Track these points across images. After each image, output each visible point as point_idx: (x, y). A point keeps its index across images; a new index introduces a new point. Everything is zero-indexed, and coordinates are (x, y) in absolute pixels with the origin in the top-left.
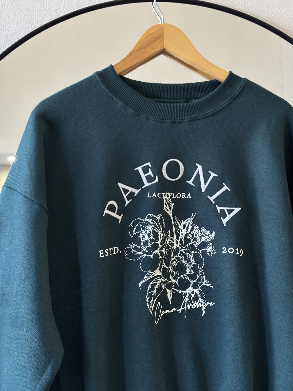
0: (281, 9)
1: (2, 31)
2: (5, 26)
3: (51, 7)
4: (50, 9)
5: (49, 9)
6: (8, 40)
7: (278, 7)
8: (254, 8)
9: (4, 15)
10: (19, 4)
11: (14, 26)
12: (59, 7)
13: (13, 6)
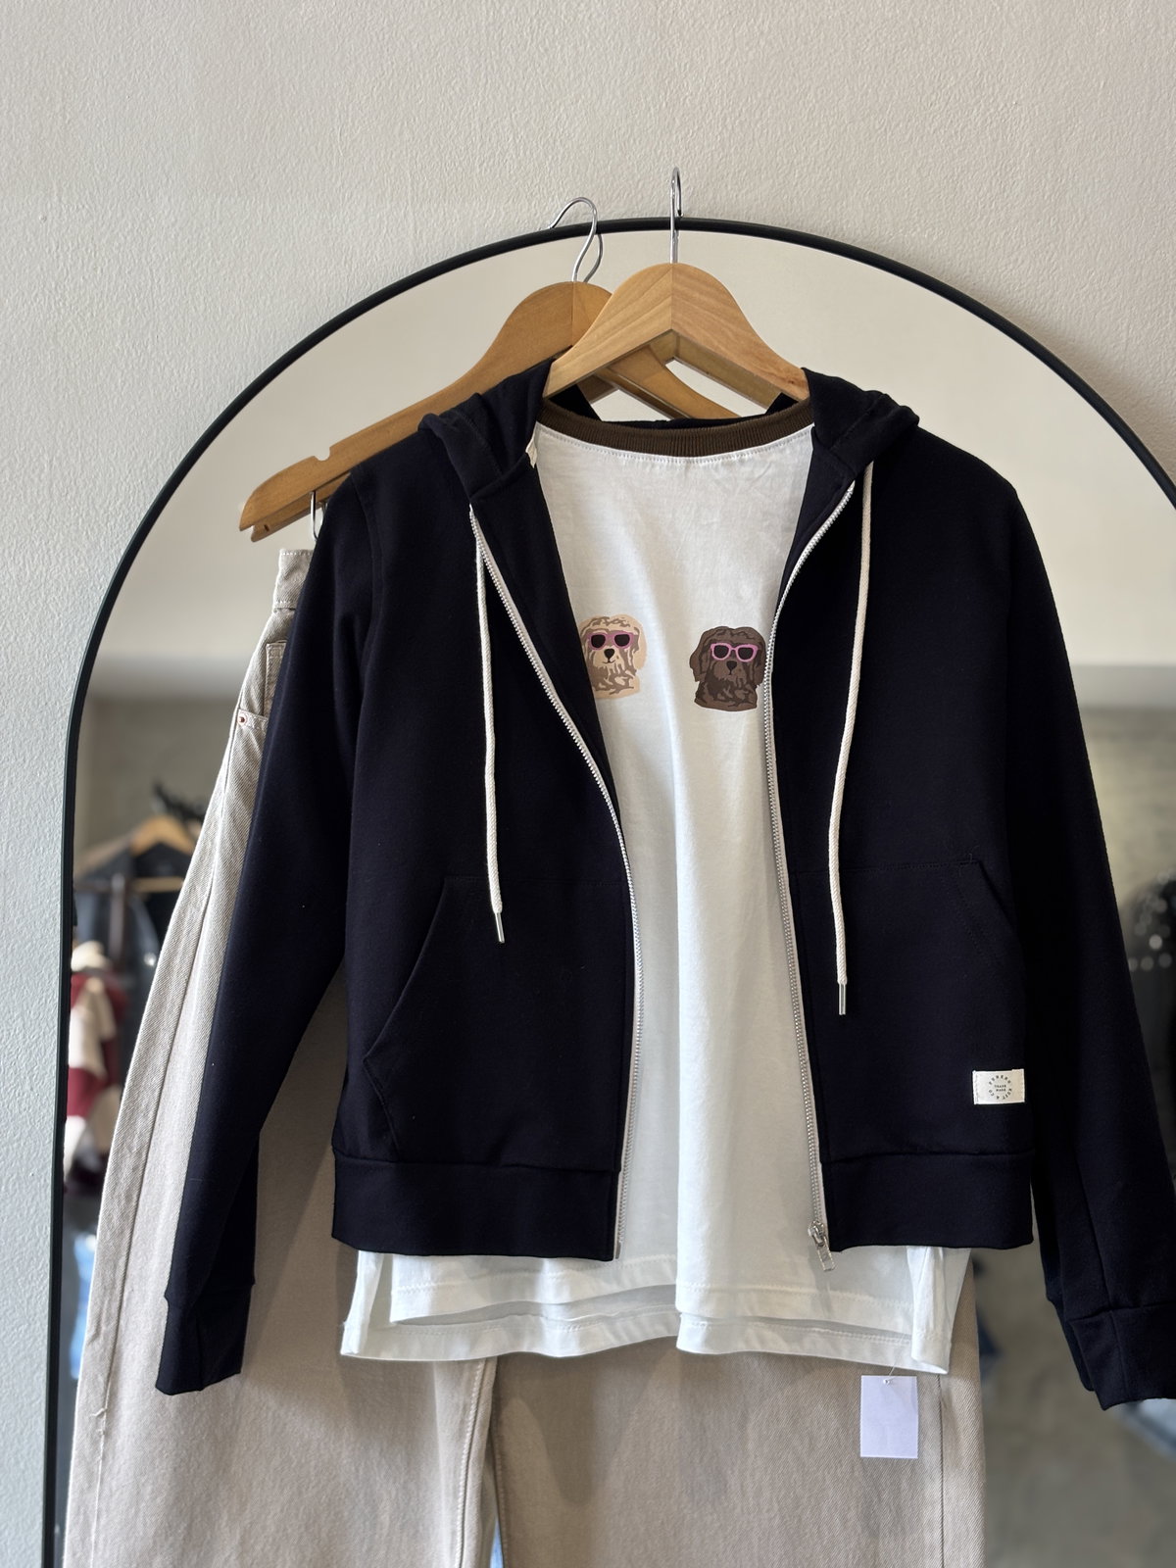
0: (930, 229)
1: (238, 318)
2: (244, 305)
3: (352, 254)
4: (351, 259)
5: (348, 258)
6: (253, 338)
7: (920, 226)
8: (859, 231)
9: (242, 277)
10: (276, 251)
11: (265, 304)
12: (372, 254)
13: (261, 256)
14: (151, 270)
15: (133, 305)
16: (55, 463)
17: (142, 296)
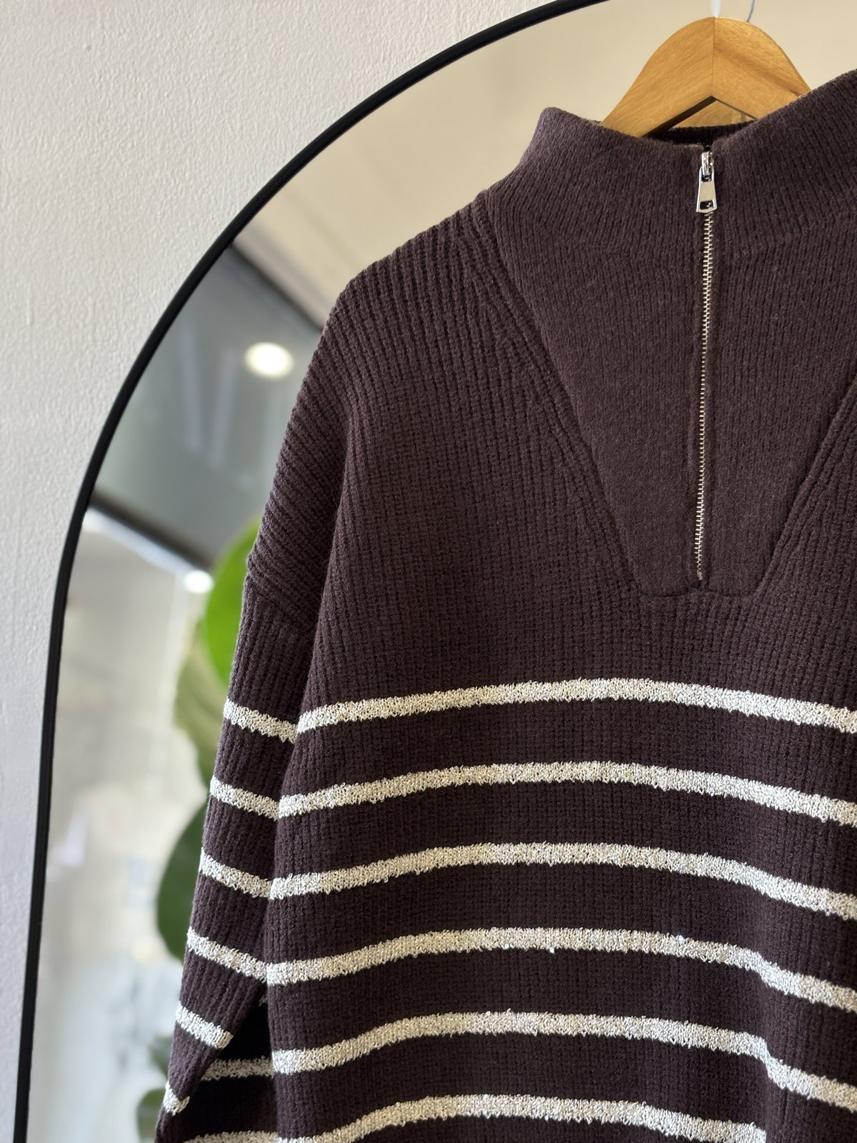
14: (189, 90)
15: (172, 132)
16: (99, 306)
17: (180, 120)
